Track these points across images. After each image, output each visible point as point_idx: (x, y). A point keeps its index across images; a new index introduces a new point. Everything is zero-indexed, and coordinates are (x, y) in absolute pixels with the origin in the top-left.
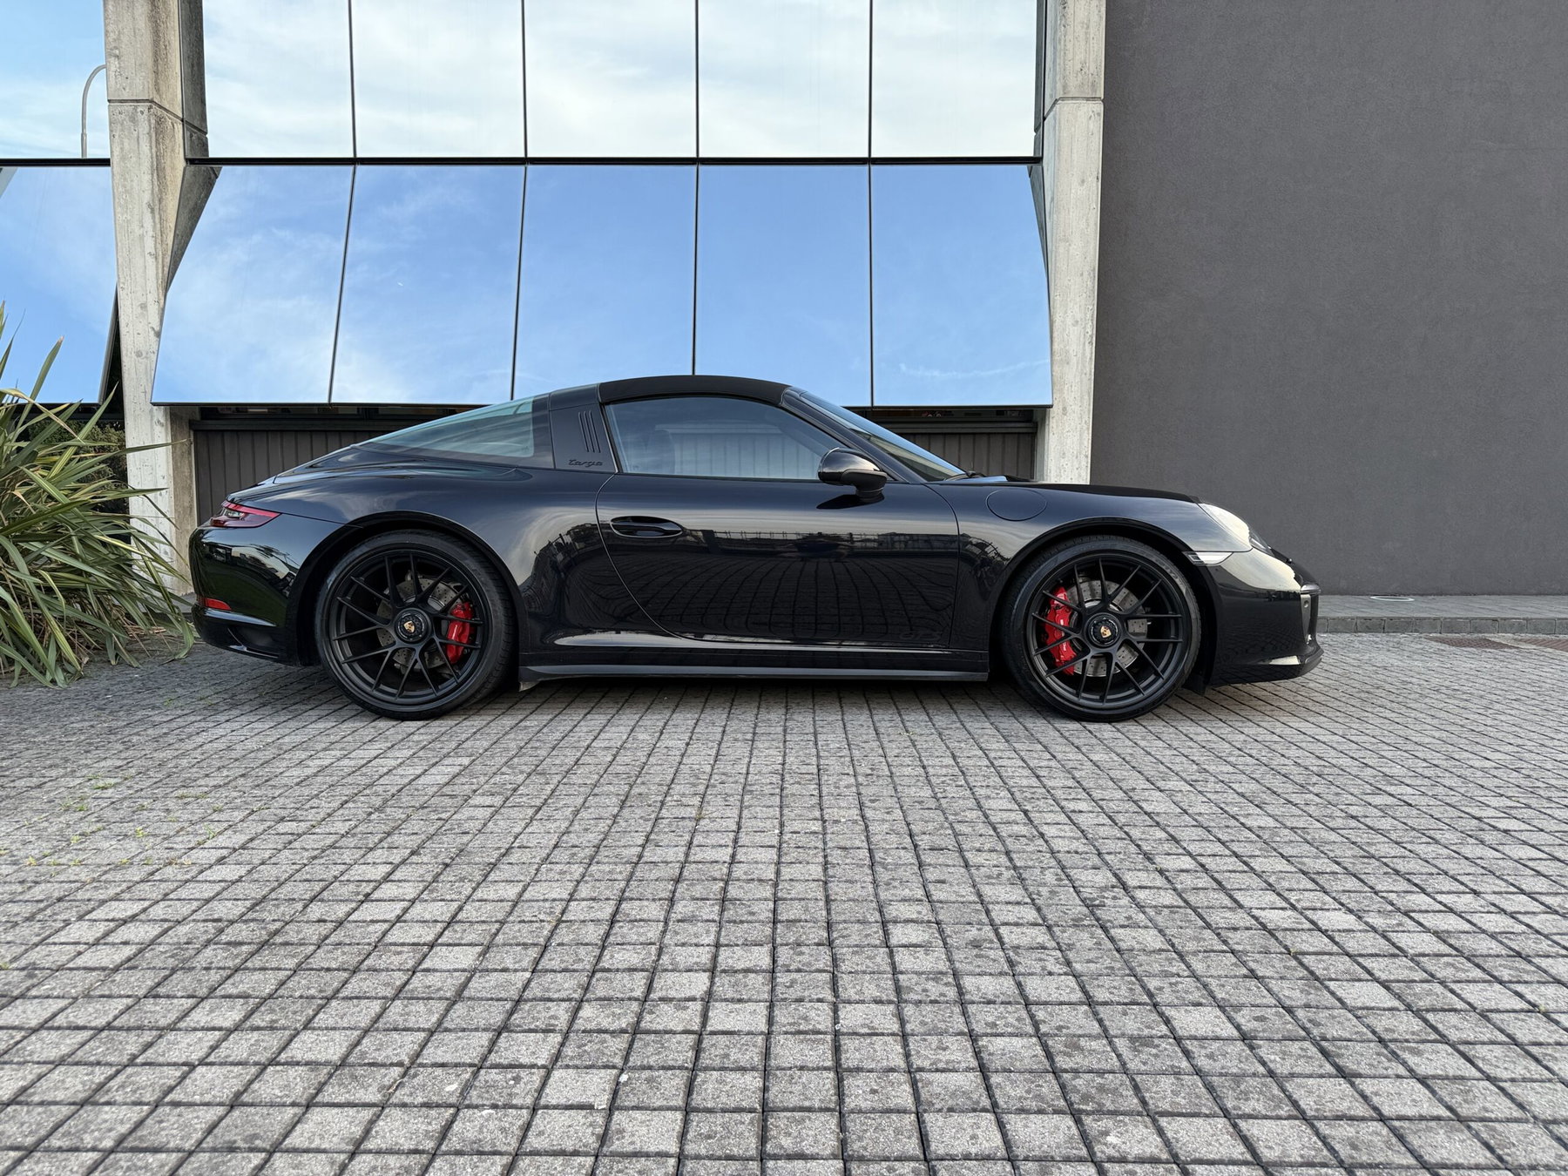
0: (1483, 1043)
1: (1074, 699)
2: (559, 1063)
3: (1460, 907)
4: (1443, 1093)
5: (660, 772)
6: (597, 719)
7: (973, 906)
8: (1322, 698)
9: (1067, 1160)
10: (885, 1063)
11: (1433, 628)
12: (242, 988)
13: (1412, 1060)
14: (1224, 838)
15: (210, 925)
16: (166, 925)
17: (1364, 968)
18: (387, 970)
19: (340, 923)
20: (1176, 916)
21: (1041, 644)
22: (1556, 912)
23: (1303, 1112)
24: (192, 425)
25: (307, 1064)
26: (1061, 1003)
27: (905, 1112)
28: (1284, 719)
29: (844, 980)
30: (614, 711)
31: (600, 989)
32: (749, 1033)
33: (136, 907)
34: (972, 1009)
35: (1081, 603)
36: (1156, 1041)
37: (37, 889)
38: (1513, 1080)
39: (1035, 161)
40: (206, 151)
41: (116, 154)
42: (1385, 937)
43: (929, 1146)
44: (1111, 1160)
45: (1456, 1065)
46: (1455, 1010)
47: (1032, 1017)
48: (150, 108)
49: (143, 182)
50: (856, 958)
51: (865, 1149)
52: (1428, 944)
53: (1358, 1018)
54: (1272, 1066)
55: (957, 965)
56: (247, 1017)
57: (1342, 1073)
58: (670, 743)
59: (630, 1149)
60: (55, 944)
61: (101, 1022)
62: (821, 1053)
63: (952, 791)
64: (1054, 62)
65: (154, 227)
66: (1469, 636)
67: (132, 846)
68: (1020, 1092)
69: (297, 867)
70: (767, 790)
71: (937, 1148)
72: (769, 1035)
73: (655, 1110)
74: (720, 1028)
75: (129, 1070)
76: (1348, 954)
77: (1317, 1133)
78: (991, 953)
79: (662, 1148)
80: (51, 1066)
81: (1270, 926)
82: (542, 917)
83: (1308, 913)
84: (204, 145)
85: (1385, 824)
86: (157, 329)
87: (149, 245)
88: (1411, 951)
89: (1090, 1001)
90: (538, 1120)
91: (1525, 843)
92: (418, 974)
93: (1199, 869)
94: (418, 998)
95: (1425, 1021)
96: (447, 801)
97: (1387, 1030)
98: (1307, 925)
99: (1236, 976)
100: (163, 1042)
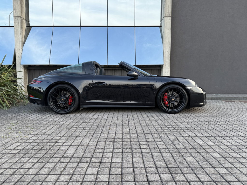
0: (235, 162)
1: (168, 110)
2: (89, 167)
3: (230, 142)
4: (229, 170)
5: (103, 122)
6: (93, 114)
7: (154, 142)
8: (207, 110)
9: (170, 181)
10: (141, 167)
11: (223, 99)
12: (37, 156)
13: (224, 165)
14: (193, 131)
15: (32, 146)
16: (24, 147)
17: (215, 151)
18: (60, 153)
19: (53, 146)
20: (186, 143)
21: (163, 102)
22: (245, 142)
23: (207, 173)
24: (27, 68)
25: (48, 168)
26: (168, 157)
27: (144, 174)
28: (201, 113)
29: (134, 154)
30: (95, 113)
31: (95, 156)
32: (119, 162)
33: (20, 144)
34: (154, 158)
35: (169, 95)
36: (183, 163)
37: (3, 141)
38: (239, 168)
39: (161, 26)
40: (29, 25)
41: (15, 25)
42: (218, 146)
43: (148, 179)
44: (177, 181)
45: (230, 166)
46: (230, 157)
47: (164, 159)
48: (20, 18)
49: (19, 30)
50: (135, 150)
51: (138, 180)
52: (225, 147)
53: (215, 159)
54: (202, 166)
55: (152, 151)
56: (38, 161)
57: (213, 167)
58: (105, 118)
59: (101, 180)
60: (6, 150)
61: (14, 162)
62: (131, 165)
63: (149, 124)
64: (164, 11)
65: (21, 37)
66: (229, 100)
67: (19, 134)
68: (162, 171)
69: (45, 137)
70: (120, 125)
71: (150, 180)
72: (122, 162)
73: (104, 174)
74: (114, 161)
75: (19, 169)
76: (213, 149)
77: (209, 176)
78: (157, 149)
79: (106, 180)
80: (6, 169)
81: (200, 145)
82: (85, 145)
83: (206, 143)
84: (29, 24)
85: (218, 129)
86: (21, 53)
87: (20, 39)
88: (223, 148)
89: (173, 157)
90: (86, 176)
91: (239, 132)
92: (65, 154)
93: (189, 136)
94: (66, 158)
95: (225, 159)
96: (69, 127)
97: (219, 160)
98: (206, 144)
99: (195, 152)
100: (25, 165)
